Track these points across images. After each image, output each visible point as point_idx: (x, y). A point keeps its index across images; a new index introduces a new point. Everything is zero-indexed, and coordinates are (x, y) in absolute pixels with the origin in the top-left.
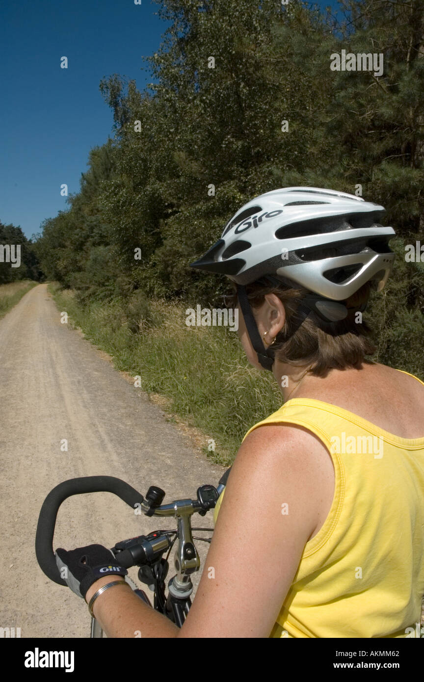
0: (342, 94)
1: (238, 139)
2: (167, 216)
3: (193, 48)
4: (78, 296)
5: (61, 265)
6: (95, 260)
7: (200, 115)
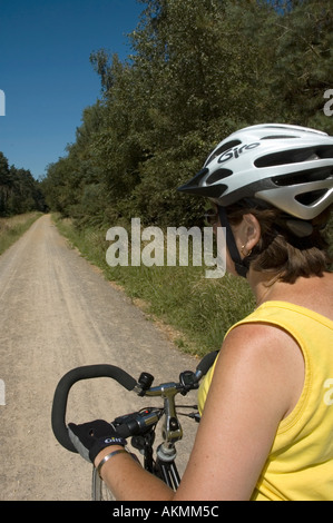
0: (283, 60)
1: (200, 98)
2: (144, 159)
3: (163, 26)
4: (75, 223)
5: (62, 199)
6: (88, 195)
7: (170, 79)
